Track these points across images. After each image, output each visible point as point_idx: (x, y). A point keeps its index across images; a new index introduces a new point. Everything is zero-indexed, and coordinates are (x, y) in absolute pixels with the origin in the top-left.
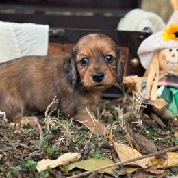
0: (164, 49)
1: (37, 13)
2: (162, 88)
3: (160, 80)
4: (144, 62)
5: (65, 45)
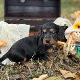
0: (74, 32)
1: (20, 20)
2: (74, 47)
3: (73, 44)
4: (67, 37)
5: (35, 32)
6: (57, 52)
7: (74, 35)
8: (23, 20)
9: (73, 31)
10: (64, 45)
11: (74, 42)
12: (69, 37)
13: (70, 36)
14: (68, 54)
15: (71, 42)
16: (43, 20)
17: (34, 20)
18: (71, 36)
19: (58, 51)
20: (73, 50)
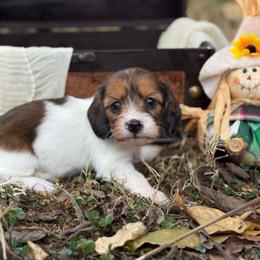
0: (235, 69)
1: (41, 31)
2: (237, 125)
3: (233, 113)
4: (208, 90)
5: (96, 74)
6: (176, 145)
7: (236, 81)
8: (47, 31)
9: (232, 68)
10: (198, 118)
11: (235, 107)
12: (218, 88)
13: (219, 84)
14: (215, 148)
15: (226, 106)
16: (124, 29)
17: (89, 29)
18: (224, 85)
19: (181, 139)
20: (233, 137)
